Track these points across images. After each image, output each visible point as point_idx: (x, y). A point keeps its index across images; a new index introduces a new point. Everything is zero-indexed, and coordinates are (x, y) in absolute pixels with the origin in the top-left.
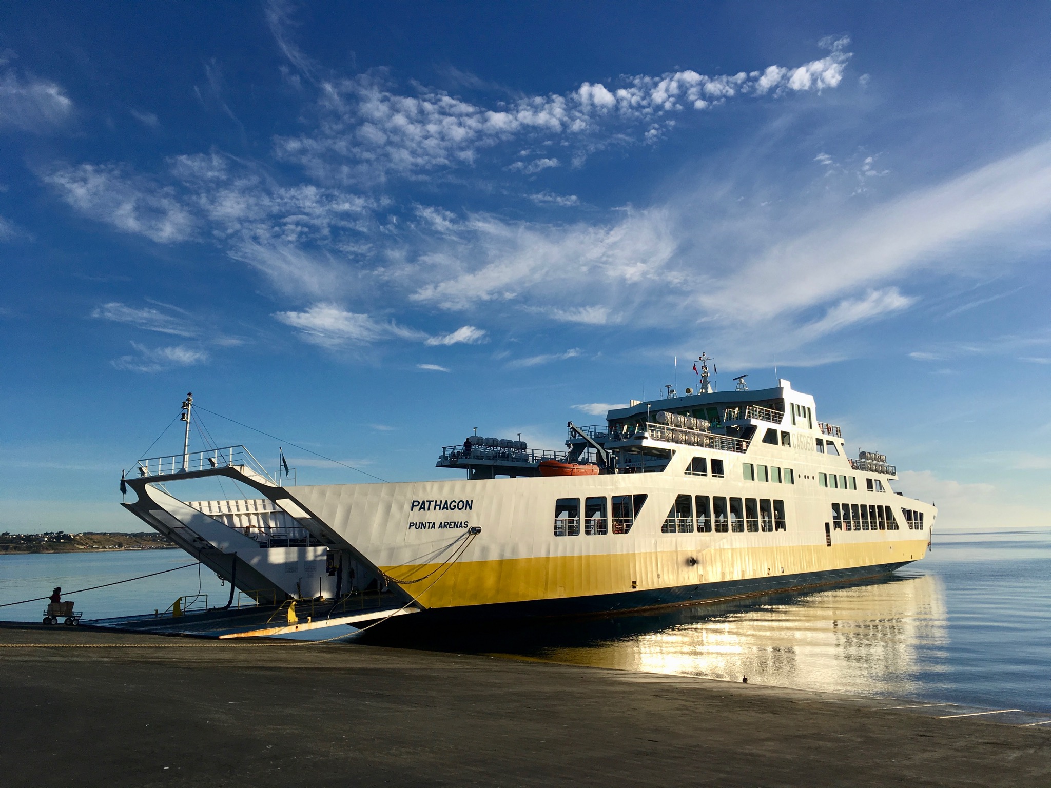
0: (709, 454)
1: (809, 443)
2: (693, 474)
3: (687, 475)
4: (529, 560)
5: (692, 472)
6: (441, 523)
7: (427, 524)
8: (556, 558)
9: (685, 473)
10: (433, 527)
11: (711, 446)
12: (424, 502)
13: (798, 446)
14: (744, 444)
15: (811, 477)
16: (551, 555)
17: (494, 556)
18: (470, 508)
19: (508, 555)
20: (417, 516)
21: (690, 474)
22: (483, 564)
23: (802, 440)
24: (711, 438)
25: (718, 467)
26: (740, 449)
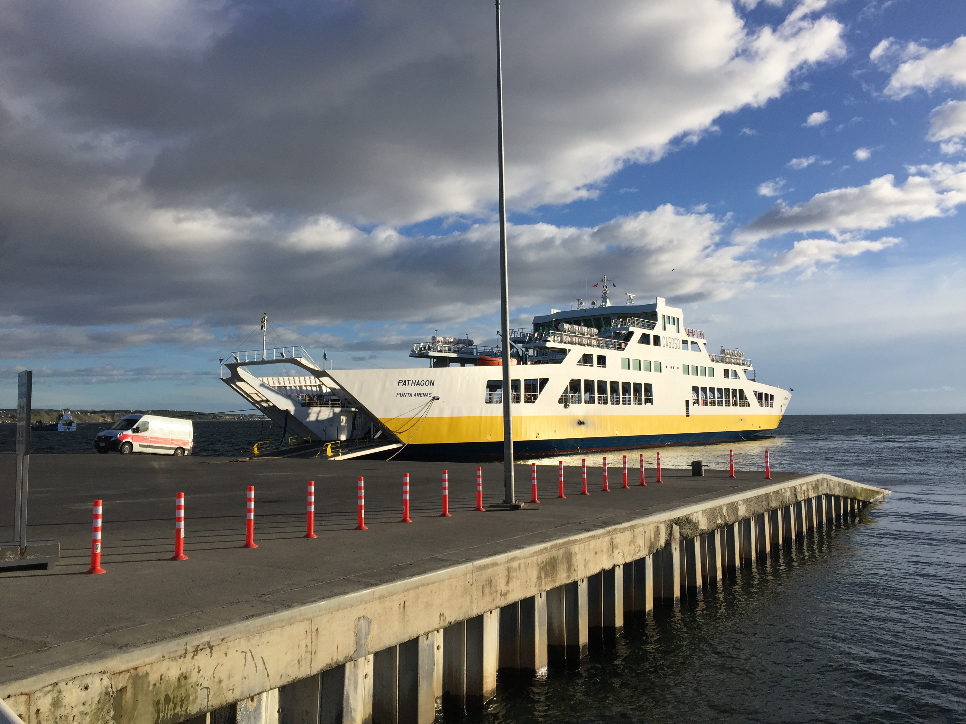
0: (595, 352)
1: (676, 344)
2: (583, 365)
3: (579, 366)
4: (469, 418)
5: (582, 364)
6: (415, 394)
7: (407, 394)
8: (486, 417)
9: (577, 365)
10: (411, 395)
11: (598, 346)
12: (405, 381)
13: (667, 345)
14: (623, 345)
15: (676, 368)
16: (483, 415)
17: (447, 414)
18: (433, 385)
19: (456, 415)
20: (402, 389)
21: (581, 365)
22: (440, 419)
23: (670, 341)
24: (598, 340)
25: (602, 360)
26: (620, 348)
